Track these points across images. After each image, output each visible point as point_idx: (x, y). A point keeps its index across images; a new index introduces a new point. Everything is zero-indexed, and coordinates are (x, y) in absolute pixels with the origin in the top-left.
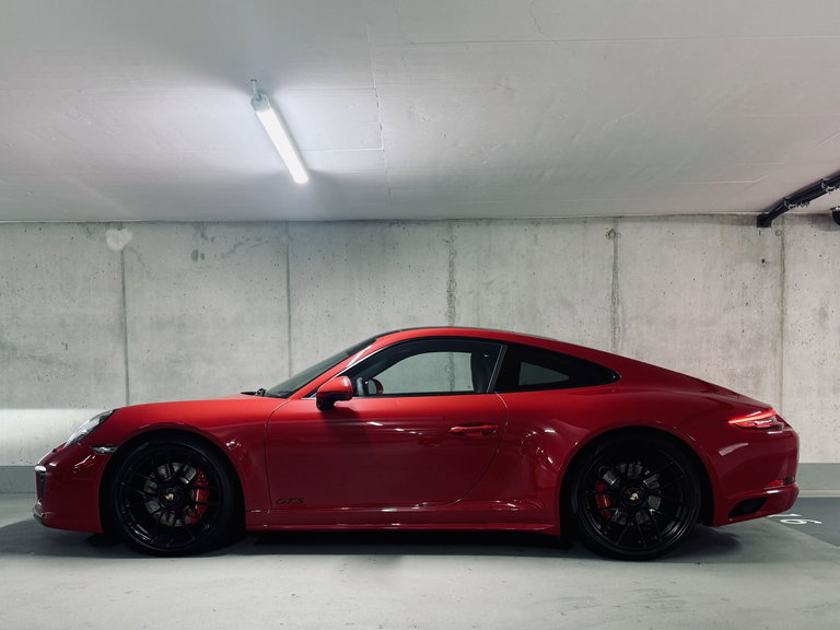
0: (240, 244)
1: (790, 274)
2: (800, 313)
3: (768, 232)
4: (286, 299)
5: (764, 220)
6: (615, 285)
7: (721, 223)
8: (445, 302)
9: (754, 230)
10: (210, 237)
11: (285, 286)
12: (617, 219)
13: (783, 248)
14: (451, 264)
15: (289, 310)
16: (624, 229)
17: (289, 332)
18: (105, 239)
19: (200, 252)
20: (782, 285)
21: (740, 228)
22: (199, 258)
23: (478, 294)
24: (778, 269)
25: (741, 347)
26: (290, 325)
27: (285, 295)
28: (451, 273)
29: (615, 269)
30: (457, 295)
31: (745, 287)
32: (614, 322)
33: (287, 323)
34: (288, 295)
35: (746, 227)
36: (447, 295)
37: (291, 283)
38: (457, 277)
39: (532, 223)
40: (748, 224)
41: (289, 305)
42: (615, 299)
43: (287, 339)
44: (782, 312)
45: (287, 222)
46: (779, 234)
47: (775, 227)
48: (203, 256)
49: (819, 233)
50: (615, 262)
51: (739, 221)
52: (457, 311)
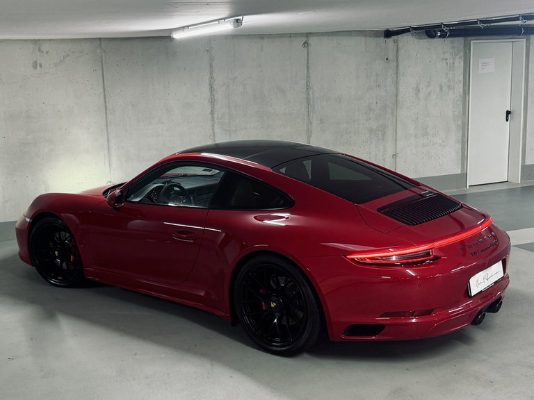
0: (68, 56)
1: (401, 67)
2: (406, 91)
3: (391, 40)
4: (103, 94)
5: (388, 34)
6: (308, 76)
7: (365, 36)
8: (208, 92)
9: (382, 39)
10: (45, 51)
11: (100, 85)
12: (308, 34)
13: (397, 51)
14: (211, 66)
15: (105, 102)
16: (313, 41)
19: (38, 63)
20: (397, 73)
21: (376, 39)
22: (38, 67)
23: (228, 86)
24: (395, 64)
25: (375, 113)
26: (106, 113)
27: (102, 92)
28: (211, 73)
29: (308, 67)
30: (215, 87)
31: (377, 75)
32: (308, 100)
34: (104, 92)
35: (378, 39)
36: (209, 87)
37: (106, 83)
38: (214, 75)
39: (259, 37)
40: (380, 37)
41: (105, 98)
42: (308, 86)
44: (397, 90)
45: (100, 39)
46: (396, 42)
47: (394, 38)
48: (41, 66)
49: (416, 41)
50: (308, 63)
51: (375, 34)
52: (215, 98)
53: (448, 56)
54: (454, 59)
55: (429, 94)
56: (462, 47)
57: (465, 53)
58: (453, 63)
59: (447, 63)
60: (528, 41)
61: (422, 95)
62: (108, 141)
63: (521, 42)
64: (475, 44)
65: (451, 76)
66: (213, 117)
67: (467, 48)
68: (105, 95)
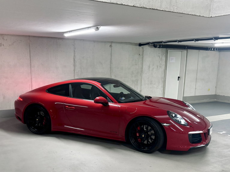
0: (15, 42)
1: (144, 58)
2: (145, 67)
5: (140, 45)
6: (111, 59)
7: (132, 45)
8: (73, 62)
9: (138, 47)
10: (5, 39)
11: (29, 55)
12: (112, 42)
13: (143, 52)
14: (74, 51)
15: (31, 63)
16: (113, 45)
17: (31, 69)
20: (143, 60)
23: (81, 60)
24: (142, 56)
25: (135, 75)
26: (31, 67)
28: (74, 54)
29: (111, 55)
30: (76, 60)
31: (136, 61)
32: (111, 68)
33: (30, 66)
34: (30, 58)
35: (136, 46)
36: (73, 60)
37: (31, 55)
38: (76, 55)
39: (93, 42)
40: (137, 46)
42: (111, 62)
44: (142, 66)
45: (29, 36)
46: (143, 48)
47: (142, 46)
48: (3, 45)
49: (150, 48)
50: (111, 53)
51: (135, 44)
52: (76, 64)
53: (160, 55)
54: (162, 56)
55: (153, 68)
56: (165, 52)
57: (166, 55)
58: (162, 58)
59: (160, 58)
60: (187, 51)
61: (151, 69)
62: (31, 79)
63: (185, 52)
64: (170, 51)
65: (161, 62)
66: (74, 72)
67: (167, 53)
68: (30, 60)
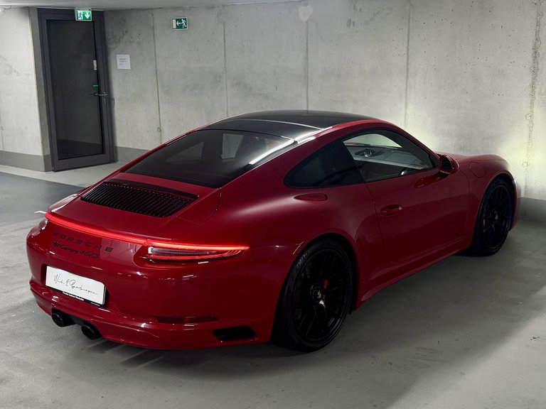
0: (378, 13)
4: (406, 55)
8: (530, 58)
10: (359, 9)
15: (408, 64)
18: (298, 13)
19: (352, 20)
22: (352, 25)
27: (405, 53)
33: (406, 74)
34: (408, 53)
37: (410, 43)
43: (405, 87)
48: (354, 24)
52: (540, 66)
68: (408, 58)
